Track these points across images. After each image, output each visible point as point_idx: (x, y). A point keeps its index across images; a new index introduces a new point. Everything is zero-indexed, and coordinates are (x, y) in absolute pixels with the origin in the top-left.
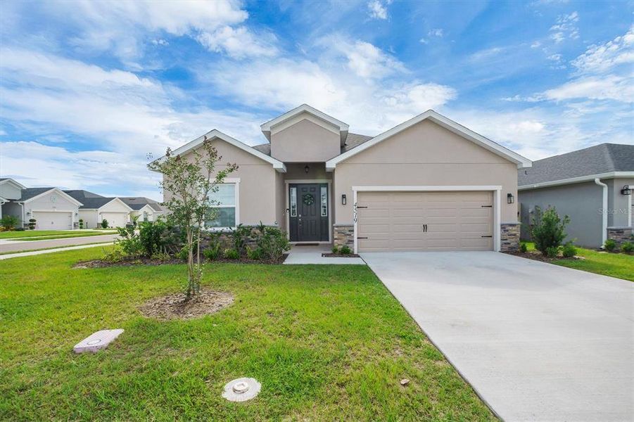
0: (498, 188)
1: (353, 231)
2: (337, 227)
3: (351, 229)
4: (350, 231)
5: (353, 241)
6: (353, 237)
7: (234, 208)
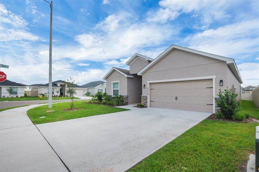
0: (214, 77)
1: (147, 98)
2: (142, 96)
3: (146, 97)
4: (146, 98)
5: (147, 102)
6: (147, 101)
7: (118, 90)
